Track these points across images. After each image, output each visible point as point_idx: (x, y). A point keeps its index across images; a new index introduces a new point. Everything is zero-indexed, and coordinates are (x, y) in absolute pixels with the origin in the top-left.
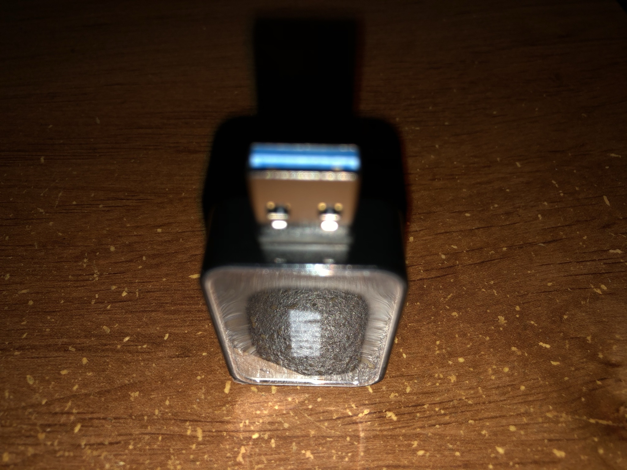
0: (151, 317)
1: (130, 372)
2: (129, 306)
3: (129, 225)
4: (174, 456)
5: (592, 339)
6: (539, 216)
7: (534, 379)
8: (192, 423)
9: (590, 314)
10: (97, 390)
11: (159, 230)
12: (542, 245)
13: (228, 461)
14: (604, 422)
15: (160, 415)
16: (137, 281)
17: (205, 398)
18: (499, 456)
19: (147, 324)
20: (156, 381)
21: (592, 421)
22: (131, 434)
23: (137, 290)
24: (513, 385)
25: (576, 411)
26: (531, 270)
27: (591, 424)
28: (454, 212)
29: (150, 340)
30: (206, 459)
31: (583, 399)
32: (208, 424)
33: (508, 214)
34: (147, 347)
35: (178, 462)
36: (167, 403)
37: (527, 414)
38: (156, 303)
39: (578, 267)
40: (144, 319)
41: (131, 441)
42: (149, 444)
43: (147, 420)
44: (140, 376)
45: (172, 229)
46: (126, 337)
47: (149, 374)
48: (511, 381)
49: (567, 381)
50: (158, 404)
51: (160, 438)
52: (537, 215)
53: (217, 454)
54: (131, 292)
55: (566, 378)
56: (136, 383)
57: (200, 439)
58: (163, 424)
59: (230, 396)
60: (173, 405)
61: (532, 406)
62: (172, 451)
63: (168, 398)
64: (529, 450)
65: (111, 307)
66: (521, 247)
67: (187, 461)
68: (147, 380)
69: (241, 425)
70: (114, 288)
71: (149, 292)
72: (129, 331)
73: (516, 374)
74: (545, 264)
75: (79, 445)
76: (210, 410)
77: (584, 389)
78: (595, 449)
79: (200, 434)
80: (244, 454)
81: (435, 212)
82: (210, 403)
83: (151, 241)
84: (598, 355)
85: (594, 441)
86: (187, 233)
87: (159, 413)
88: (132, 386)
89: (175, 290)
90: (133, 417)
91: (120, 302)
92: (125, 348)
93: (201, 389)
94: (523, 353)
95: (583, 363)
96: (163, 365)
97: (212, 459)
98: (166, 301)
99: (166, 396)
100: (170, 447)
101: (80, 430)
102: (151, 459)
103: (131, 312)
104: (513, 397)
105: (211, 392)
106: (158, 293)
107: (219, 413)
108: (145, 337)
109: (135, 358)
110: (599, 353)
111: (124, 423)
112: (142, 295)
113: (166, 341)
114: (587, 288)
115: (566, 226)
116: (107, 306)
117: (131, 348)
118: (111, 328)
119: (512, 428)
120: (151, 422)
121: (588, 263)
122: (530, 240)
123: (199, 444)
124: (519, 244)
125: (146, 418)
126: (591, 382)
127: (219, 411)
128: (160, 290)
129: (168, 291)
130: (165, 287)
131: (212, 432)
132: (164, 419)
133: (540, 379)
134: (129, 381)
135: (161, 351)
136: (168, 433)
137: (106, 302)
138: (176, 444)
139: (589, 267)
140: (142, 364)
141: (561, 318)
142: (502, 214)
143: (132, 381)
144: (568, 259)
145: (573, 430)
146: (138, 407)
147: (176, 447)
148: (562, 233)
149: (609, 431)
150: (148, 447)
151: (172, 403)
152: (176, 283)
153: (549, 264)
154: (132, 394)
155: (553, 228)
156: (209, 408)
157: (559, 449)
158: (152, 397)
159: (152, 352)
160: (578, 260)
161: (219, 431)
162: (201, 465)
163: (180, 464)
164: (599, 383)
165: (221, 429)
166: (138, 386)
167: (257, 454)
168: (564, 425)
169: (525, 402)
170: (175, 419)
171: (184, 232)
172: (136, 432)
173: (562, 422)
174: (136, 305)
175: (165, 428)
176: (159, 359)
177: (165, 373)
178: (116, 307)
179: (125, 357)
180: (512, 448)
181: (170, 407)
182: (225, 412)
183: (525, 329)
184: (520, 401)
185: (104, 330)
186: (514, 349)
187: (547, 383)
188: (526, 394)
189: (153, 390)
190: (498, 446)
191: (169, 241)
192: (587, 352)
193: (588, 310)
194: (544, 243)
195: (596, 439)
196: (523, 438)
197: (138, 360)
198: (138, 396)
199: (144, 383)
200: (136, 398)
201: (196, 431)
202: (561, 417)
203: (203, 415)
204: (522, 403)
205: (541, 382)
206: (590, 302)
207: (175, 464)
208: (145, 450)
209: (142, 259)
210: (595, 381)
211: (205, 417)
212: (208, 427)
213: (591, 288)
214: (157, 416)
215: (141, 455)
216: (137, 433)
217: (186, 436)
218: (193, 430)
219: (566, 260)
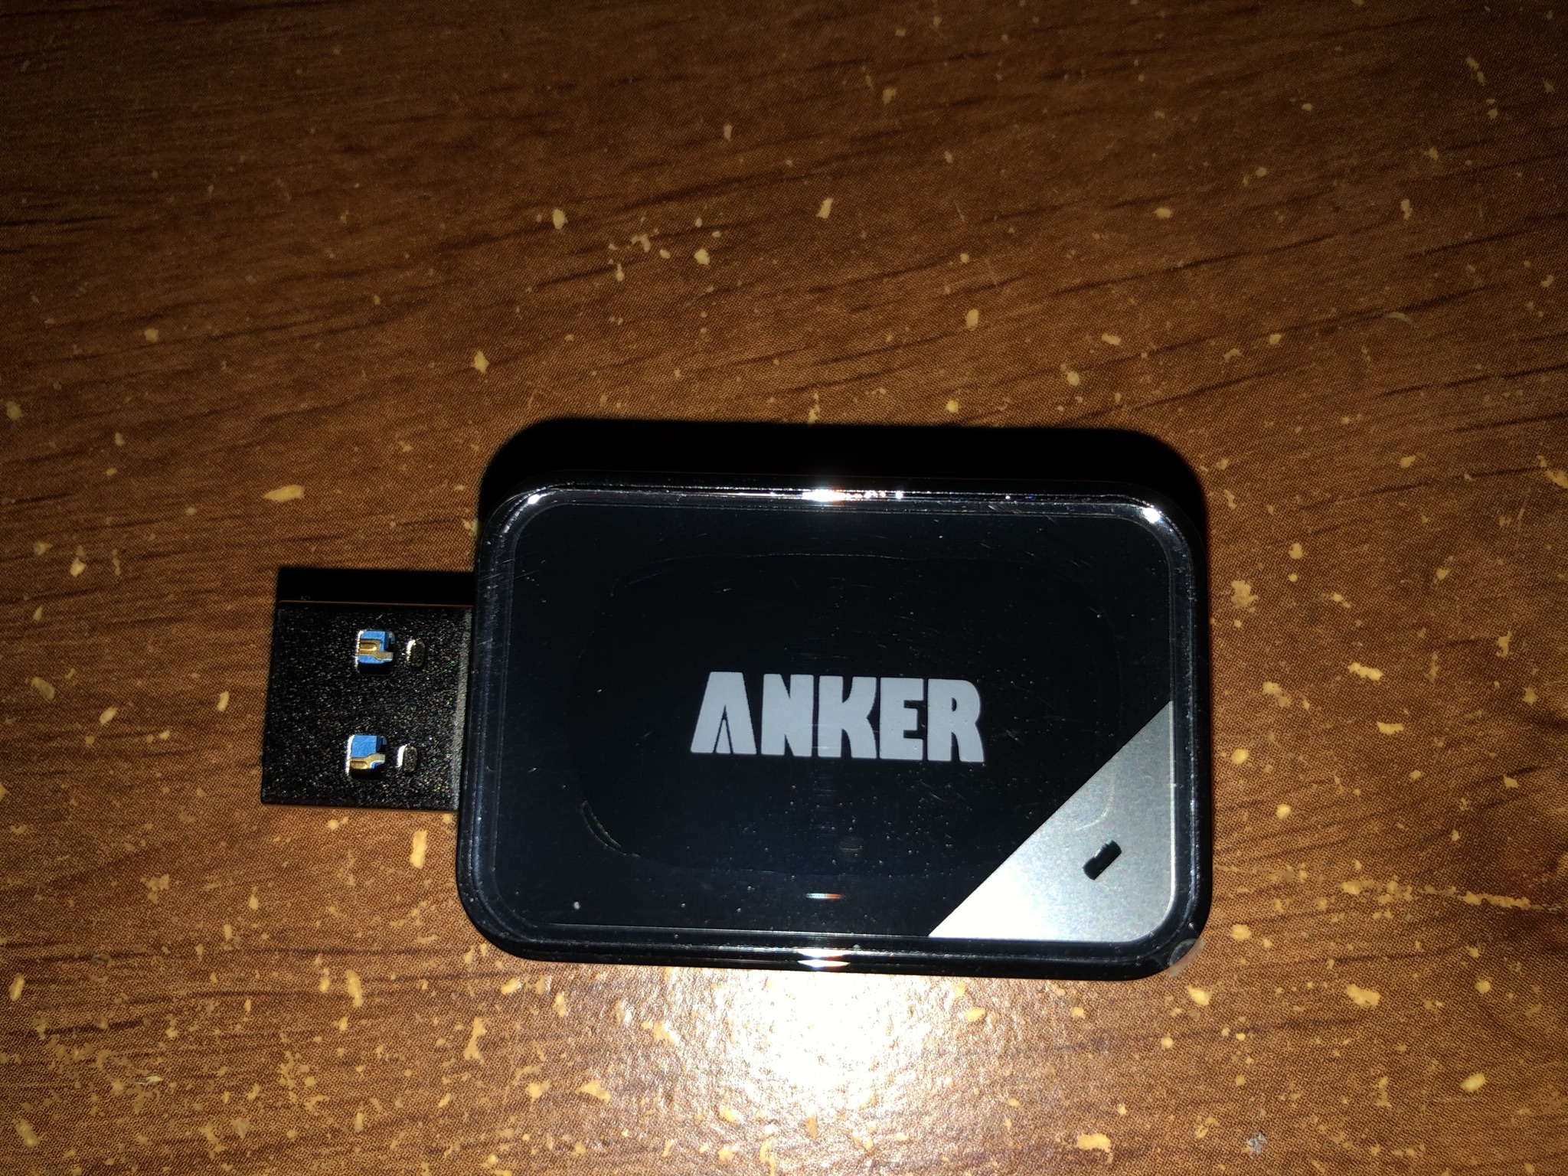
0: (169, 641)
1: (136, 817)
2: (99, 607)
3: (50, 321)
4: (293, 1054)
5: (1512, 645)
6: (1405, 205)
7: (1321, 783)
8: (329, 958)
9: (1520, 561)
10: (51, 877)
11: (152, 334)
12: (1401, 316)
13: (441, 1061)
14: (1506, 902)
15: (238, 939)
16: (108, 521)
17: (359, 886)
18: (1195, 1015)
19: (161, 665)
20: (212, 842)
21: (1472, 899)
22: (167, 999)
23: (115, 552)
24: (1255, 803)
25: (1431, 871)
26: (1353, 414)
27: (1469, 907)
28: (1119, 205)
29: (176, 713)
30: (379, 1056)
31: (1456, 836)
32: (374, 958)
33: (1298, 202)
34: (171, 739)
35: (305, 1068)
36: (254, 903)
37: (1287, 888)
38: (176, 594)
39: (1507, 395)
40: (151, 649)
41: (170, 1016)
42: (220, 1023)
43: (205, 956)
44: (166, 829)
45: (190, 327)
46: (104, 707)
47: (192, 820)
48: (1253, 791)
49: (1416, 782)
50: (229, 909)
51: (248, 1005)
52: (1397, 203)
53: (409, 1042)
54: (95, 561)
55: (1416, 775)
56: (157, 850)
57: (358, 1001)
58: (249, 965)
59: (428, 876)
60: (272, 908)
61: (1303, 865)
62: (284, 1040)
63: (255, 889)
64: (1279, 990)
65: (44, 614)
66: (1329, 329)
67: (328, 1064)
68: (186, 838)
69: (468, 958)
70: (41, 548)
71: (151, 556)
72: (112, 691)
73: (1268, 769)
74: (1400, 387)
75: (33, 1034)
76: (377, 919)
77: (1464, 804)
78: (1467, 979)
79: (354, 988)
80: (481, 1038)
81: (1054, 208)
82: (374, 899)
83: (132, 376)
84: (1523, 694)
85: (1467, 957)
86: (239, 341)
87: (235, 935)
88: (147, 860)
89: (227, 545)
90: (165, 949)
91: (69, 594)
92: (108, 743)
93: (342, 857)
94: (1297, 700)
95: (1472, 723)
96: (225, 791)
97: (396, 1055)
98: (207, 586)
99: (247, 885)
100: (278, 1027)
101: (25, 993)
102: (230, 1063)
103: (109, 628)
104: (1253, 840)
105: (374, 864)
106: (178, 557)
107: (401, 924)
108: (162, 706)
109: (143, 773)
110: (1525, 689)
111: (141, 968)
112: (130, 568)
113: (224, 715)
114: (1525, 470)
115: (1492, 238)
116: (33, 613)
117: (128, 743)
118: (55, 683)
119: (1241, 933)
120: (218, 960)
121: (1544, 378)
122: (1363, 302)
123: (356, 1016)
124: (1323, 317)
125: (199, 949)
126: (1486, 781)
127: (402, 923)
128: (183, 549)
129: (206, 549)
130: (197, 536)
131: (388, 980)
132: (252, 952)
133: (1337, 780)
134: (136, 844)
135: (213, 748)
136: (268, 989)
137: (26, 598)
138: (295, 1020)
139: (1545, 394)
140: (166, 790)
141: (1428, 576)
142: (1280, 204)
143: (143, 843)
144: (1479, 367)
145: (1413, 926)
146: (175, 919)
147: (293, 1029)
148: (1471, 268)
149: (1516, 925)
150: (217, 1032)
151: (266, 904)
152: (227, 522)
153: (1413, 389)
154: (151, 884)
155: (1445, 249)
156: (373, 914)
157: (1365, 984)
158: (209, 887)
159: (189, 752)
160: (1512, 370)
161: (407, 979)
162: (367, 1072)
163: (312, 1073)
164: (1510, 783)
165: (412, 971)
166: (164, 859)
167: (518, 1038)
168: (1388, 915)
169: (1286, 853)
170: (280, 951)
171: (231, 335)
172: (180, 990)
173: (1384, 907)
174: (117, 602)
175: (258, 976)
176: (210, 772)
177: (237, 814)
178: (60, 613)
179: (111, 772)
180: (1234, 990)
181: (262, 914)
182: (418, 923)
183: (1314, 621)
184: (1272, 851)
185: (36, 690)
186: (1270, 688)
187: (1357, 792)
188: (1291, 829)
189: (208, 869)
190: (1194, 986)
191: (188, 372)
192: (1491, 687)
193: (1517, 546)
194: (1407, 310)
195: (1475, 953)
196: (1268, 958)
197: (150, 780)
198: (167, 888)
199: (179, 847)
200: (163, 894)
201: (344, 981)
202: (1385, 891)
203: (360, 935)
204: (1277, 856)
205: (1341, 790)
206: (1527, 520)
207: (298, 1073)
208: (211, 1040)
209: (112, 445)
210: (1501, 778)
211: (364, 940)
212: (375, 968)
213: (1539, 468)
214: (229, 942)
215: (202, 1054)
216: (183, 993)
217: (319, 995)
218: (336, 977)
219: (1472, 370)
